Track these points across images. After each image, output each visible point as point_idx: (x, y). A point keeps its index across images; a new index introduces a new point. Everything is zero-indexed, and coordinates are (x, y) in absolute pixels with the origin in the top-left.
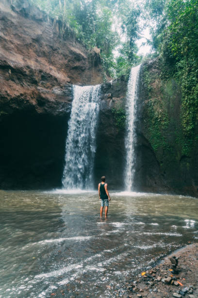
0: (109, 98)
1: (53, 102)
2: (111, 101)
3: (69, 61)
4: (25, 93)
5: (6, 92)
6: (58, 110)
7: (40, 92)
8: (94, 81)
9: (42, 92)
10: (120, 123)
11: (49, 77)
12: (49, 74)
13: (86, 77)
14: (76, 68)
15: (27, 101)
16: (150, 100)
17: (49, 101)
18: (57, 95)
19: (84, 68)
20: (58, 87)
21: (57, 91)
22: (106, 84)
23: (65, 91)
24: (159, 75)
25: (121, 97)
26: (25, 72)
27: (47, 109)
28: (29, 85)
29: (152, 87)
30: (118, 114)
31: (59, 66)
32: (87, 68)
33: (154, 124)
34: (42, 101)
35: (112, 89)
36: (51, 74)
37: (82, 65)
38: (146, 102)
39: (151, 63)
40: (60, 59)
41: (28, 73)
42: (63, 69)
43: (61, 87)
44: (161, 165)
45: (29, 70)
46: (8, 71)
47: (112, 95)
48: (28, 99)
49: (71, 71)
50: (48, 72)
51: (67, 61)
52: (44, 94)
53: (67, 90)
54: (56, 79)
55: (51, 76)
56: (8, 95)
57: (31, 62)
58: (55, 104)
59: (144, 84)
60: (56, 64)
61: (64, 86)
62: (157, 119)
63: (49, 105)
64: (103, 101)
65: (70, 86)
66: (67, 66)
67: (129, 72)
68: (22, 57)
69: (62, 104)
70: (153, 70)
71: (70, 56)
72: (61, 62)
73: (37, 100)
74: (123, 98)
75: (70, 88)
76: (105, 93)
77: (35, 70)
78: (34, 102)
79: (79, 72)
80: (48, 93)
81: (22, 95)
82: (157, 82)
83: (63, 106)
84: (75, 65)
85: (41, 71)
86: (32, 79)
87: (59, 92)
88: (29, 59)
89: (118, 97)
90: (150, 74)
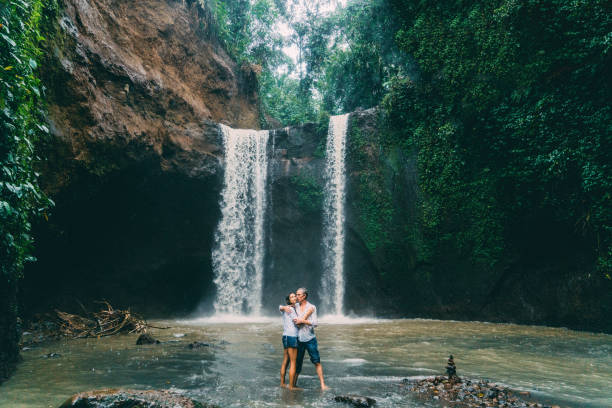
0: (283, 157)
1: (188, 152)
2: (289, 163)
3: (208, 78)
4: (149, 132)
5: (125, 127)
6: (196, 169)
7: (169, 131)
9: (172, 132)
11: (181, 104)
12: (181, 98)
13: (231, 110)
14: (217, 92)
15: (151, 147)
16: (361, 173)
17: (181, 150)
18: (195, 141)
20: (196, 124)
21: (196, 133)
22: (279, 132)
23: (206, 133)
26: (149, 91)
27: (176, 163)
28: (152, 116)
31: (194, 85)
34: (171, 149)
35: (289, 142)
36: (185, 99)
37: (227, 89)
38: (356, 174)
40: (195, 73)
41: (152, 93)
42: (199, 92)
43: (200, 126)
45: (154, 87)
46: (123, 87)
47: (288, 152)
48: (152, 143)
49: (210, 95)
50: (180, 95)
51: (204, 77)
52: (174, 135)
53: (210, 133)
54: (191, 110)
55: (185, 103)
56: (127, 133)
57: (156, 74)
58: (191, 156)
60: (189, 81)
61: (206, 125)
63: (180, 157)
64: (273, 161)
65: (215, 126)
66: (204, 86)
69: (203, 158)
71: (211, 68)
72: (196, 77)
73: (164, 146)
75: (216, 129)
77: (163, 89)
78: (159, 150)
79: (221, 100)
80: (179, 133)
81: (144, 134)
82: (373, 146)
83: (205, 162)
84: (217, 87)
85: (169, 92)
87: (198, 134)
88: (152, 67)
89: (299, 158)
90: (362, 132)
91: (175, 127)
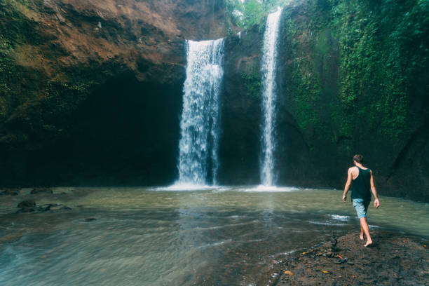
1: (158, 65)
2: (240, 61)
3: (178, 6)
4: (121, 54)
5: (97, 53)
6: (165, 77)
7: (141, 51)
8: (214, 32)
9: (144, 52)
10: (252, 93)
11: (152, 30)
12: (152, 25)
13: (202, 28)
14: (188, 15)
15: (125, 65)
16: (294, 60)
17: (153, 65)
18: (165, 56)
19: (199, 15)
20: (165, 43)
21: (165, 50)
22: (232, 38)
23: (174, 48)
24: (307, 24)
25: (255, 56)
26: (120, 24)
27: (150, 75)
28: (125, 43)
29: (298, 41)
30: (250, 80)
31: (165, 14)
32: (205, 14)
33: (301, 94)
34: (143, 65)
35: (241, 44)
36: (155, 25)
37: (196, 11)
38: (290, 62)
39: (296, 7)
40: (165, 3)
41: (123, 25)
42: (170, 18)
43: (169, 44)
44: (311, 149)
45: (125, 21)
46: (97, 24)
48: (125, 62)
49: (182, 19)
50: (150, 23)
51: (176, 5)
52: (147, 54)
53: (177, 48)
54: (161, 32)
55: (155, 28)
56: (99, 58)
57: (127, 10)
58: (161, 68)
59: (286, 37)
60: (160, 11)
61: (174, 42)
62: (305, 86)
63: (153, 69)
64: (228, 62)
65: (181, 42)
66: (176, 13)
67: (264, 20)
68: (115, 3)
69: (172, 67)
70: (300, 17)
72: (167, 7)
73: (137, 63)
74: (257, 58)
75: (182, 44)
76: (231, 50)
77: (133, 21)
78: (133, 66)
79: (193, 21)
80: (151, 52)
81: (116, 57)
82: (304, 34)
83: (173, 71)
84: (188, 11)
85: (140, 22)
86: (130, 33)
87: (167, 50)
88: (124, 5)
89: (249, 56)
90: (295, 23)
91: (148, 48)
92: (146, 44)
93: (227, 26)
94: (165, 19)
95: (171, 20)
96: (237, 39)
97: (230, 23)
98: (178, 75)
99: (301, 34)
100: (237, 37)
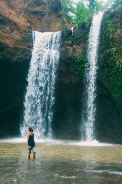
0: (69, 45)
1: (12, 48)
2: (72, 49)
3: (29, 5)
6: (16, 56)
8: (54, 27)
10: (80, 71)
11: (8, 21)
12: (8, 18)
13: (45, 22)
14: (36, 13)
16: (111, 50)
17: (8, 47)
18: (17, 41)
19: (44, 13)
20: (18, 32)
21: (17, 36)
22: (67, 31)
23: (24, 36)
25: (83, 45)
27: (5, 54)
29: (114, 36)
30: (79, 62)
31: (18, 10)
32: (47, 13)
33: (115, 74)
35: (73, 36)
36: (11, 18)
37: (42, 10)
38: (108, 51)
39: (113, 12)
40: (19, 3)
42: (22, 14)
43: (21, 33)
44: (121, 115)
47: (72, 42)
49: (31, 15)
50: (7, 16)
51: (27, 5)
52: (3, 39)
53: (27, 36)
54: (15, 24)
55: (11, 20)
58: (14, 50)
59: (106, 33)
60: (15, 8)
61: (24, 32)
62: (118, 69)
63: (7, 51)
64: (64, 48)
65: (30, 32)
66: (26, 11)
67: (90, 20)
69: (22, 50)
70: (116, 19)
72: (21, 6)
74: (84, 47)
75: (30, 34)
76: (66, 40)
79: (39, 17)
80: (7, 38)
82: (119, 31)
83: (22, 53)
84: (35, 10)
87: (19, 37)
89: (79, 45)
90: (112, 23)
91: (4, 34)
92: (3, 31)
93: (64, 23)
94: (18, 14)
95: (23, 16)
96: (70, 32)
97: (65, 21)
98: (26, 56)
99: (116, 31)
100: (71, 31)
